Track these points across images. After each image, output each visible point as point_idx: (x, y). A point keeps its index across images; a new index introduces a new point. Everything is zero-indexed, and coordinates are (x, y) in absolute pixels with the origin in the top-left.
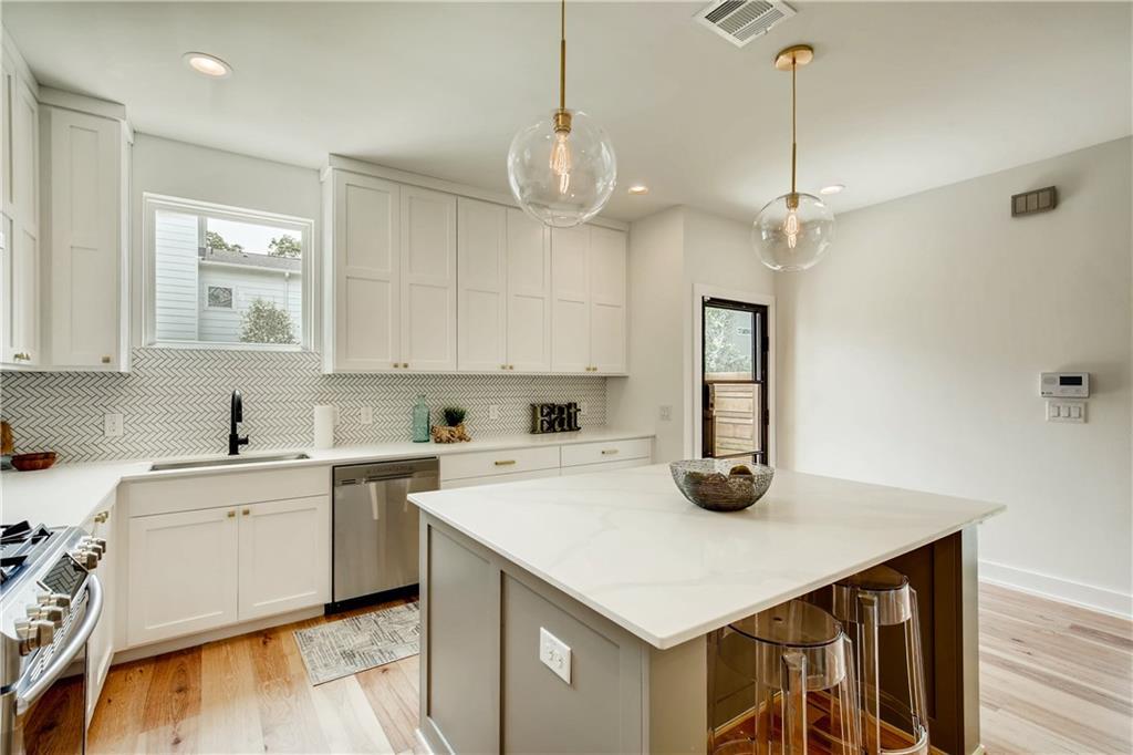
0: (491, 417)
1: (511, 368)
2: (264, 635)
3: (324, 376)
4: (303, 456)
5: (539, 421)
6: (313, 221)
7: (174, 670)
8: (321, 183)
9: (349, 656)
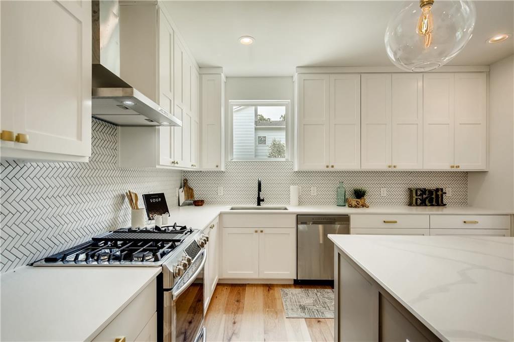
0: (382, 195)
1: (395, 167)
2: (269, 286)
3: (295, 172)
4: (286, 209)
5: (414, 199)
6: (289, 101)
7: (237, 291)
8: (293, 82)
9: (303, 308)
